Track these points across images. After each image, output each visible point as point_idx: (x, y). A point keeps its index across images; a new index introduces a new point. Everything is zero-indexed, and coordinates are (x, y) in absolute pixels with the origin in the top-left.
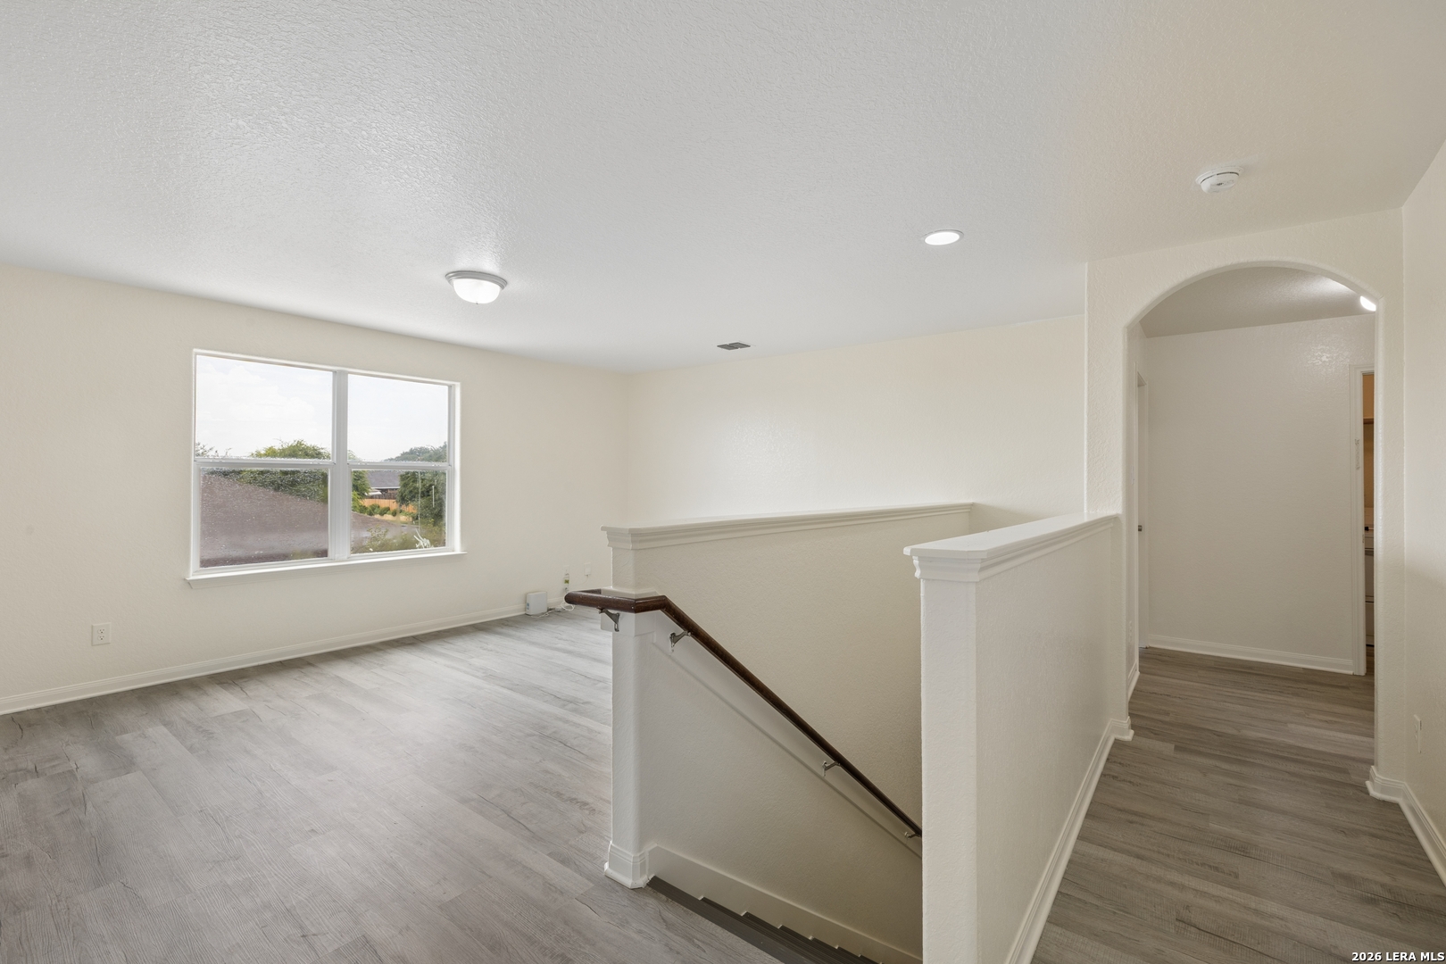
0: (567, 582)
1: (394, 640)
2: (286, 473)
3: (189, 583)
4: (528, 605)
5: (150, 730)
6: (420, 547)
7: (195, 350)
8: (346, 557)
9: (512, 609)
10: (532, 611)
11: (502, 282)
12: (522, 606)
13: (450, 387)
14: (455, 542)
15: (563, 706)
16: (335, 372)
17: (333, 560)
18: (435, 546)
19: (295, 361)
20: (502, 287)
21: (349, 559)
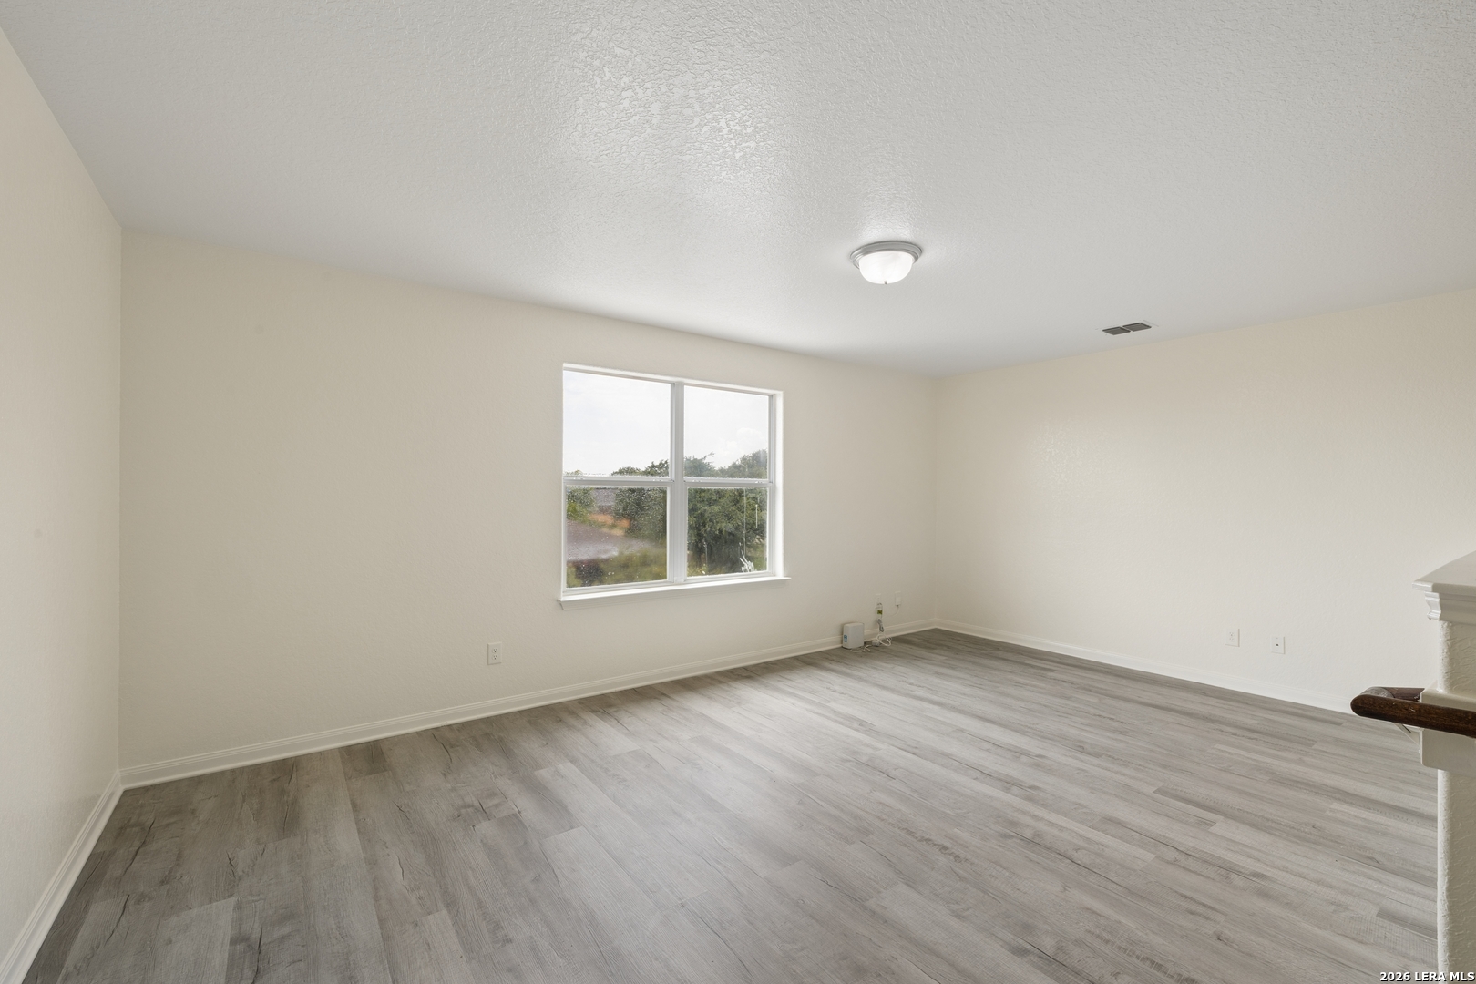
0: (880, 612)
1: (727, 671)
2: (633, 491)
3: (561, 604)
4: (846, 637)
5: (561, 766)
6: (746, 571)
7: (565, 365)
8: (683, 580)
9: (829, 642)
10: (851, 644)
11: (914, 249)
12: (838, 638)
13: (771, 397)
14: (777, 567)
15: (1007, 790)
16: (673, 384)
17: (672, 583)
18: (759, 570)
19: (644, 372)
20: (916, 258)
21: (686, 582)
